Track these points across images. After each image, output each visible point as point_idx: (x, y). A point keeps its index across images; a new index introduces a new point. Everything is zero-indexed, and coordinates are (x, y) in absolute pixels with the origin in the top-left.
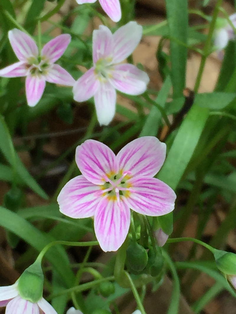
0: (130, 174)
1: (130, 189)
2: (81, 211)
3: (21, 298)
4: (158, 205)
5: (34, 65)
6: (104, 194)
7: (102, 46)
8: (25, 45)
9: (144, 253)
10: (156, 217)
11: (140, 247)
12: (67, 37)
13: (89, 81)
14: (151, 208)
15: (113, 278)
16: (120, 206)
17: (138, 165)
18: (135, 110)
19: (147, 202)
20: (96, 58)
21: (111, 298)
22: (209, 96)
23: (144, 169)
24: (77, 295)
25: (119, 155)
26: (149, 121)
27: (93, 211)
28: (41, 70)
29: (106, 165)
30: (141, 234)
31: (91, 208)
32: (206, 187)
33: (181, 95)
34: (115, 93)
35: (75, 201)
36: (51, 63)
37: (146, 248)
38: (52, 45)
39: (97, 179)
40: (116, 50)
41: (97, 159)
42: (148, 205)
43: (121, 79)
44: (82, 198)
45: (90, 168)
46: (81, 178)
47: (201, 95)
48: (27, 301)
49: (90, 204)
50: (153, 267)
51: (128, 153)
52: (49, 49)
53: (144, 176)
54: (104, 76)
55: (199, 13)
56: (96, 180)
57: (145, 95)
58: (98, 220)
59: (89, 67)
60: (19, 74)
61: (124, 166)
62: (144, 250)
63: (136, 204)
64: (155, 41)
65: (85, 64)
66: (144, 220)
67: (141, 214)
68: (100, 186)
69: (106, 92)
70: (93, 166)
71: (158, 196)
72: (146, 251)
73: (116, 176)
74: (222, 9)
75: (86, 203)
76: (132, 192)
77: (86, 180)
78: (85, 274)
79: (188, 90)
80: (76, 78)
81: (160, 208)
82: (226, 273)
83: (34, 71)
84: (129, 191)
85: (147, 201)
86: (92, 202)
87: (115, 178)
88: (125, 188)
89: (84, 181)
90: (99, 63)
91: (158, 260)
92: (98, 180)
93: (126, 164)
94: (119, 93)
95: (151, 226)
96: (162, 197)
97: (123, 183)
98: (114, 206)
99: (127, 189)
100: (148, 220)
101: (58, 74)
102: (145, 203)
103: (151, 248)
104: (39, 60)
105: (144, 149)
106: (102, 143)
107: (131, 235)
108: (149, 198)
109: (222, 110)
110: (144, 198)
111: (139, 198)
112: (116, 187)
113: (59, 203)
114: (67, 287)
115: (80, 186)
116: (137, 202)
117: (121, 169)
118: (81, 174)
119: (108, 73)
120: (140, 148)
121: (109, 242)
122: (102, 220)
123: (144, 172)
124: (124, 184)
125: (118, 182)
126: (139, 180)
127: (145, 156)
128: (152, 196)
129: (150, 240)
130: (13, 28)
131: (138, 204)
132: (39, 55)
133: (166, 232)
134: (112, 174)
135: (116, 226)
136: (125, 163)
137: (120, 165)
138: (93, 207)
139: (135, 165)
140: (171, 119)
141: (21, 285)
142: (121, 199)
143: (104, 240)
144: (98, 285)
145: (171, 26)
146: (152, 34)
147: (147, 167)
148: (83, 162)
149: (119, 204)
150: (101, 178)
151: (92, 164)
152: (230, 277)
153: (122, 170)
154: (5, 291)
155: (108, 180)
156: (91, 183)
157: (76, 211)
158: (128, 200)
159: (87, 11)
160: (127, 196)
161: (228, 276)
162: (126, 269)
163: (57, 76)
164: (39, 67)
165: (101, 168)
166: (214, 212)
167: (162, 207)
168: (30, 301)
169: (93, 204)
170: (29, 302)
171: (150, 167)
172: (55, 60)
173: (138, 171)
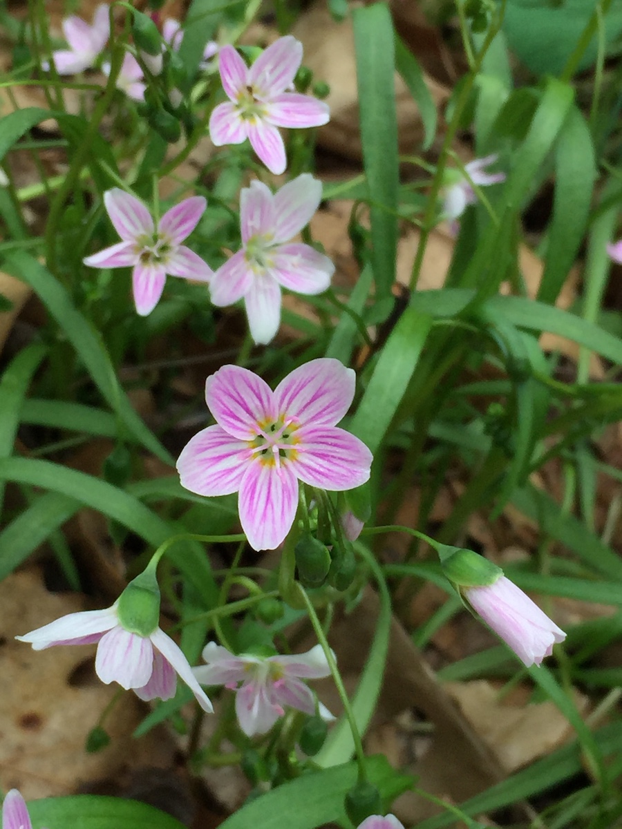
0: (297, 421)
1: (297, 447)
2: (217, 484)
3: (123, 629)
4: (343, 471)
5: (147, 248)
6: (255, 456)
7: (257, 214)
8: (133, 216)
9: (323, 553)
10: (342, 492)
11: (316, 542)
12: (202, 201)
13: (236, 273)
14: (332, 477)
15: (277, 593)
16: (280, 474)
17: (310, 406)
18: (315, 321)
19: (325, 468)
20: (247, 232)
21: (278, 626)
22: (434, 294)
23: (320, 413)
24: (223, 621)
25: (278, 391)
26: (337, 336)
27: (236, 485)
28: (157, 256)
29: (257, 406)
30: (319, 519)
31: (234, 479)
32: (431, 444)
33: (389, 294)
34: (278, 292)
35: (207, 468)
36: (175, 244)
37: (328, 544)
38: (176, 214)
39: (242, 430)
40: (280, 221)
41: (241, 397)
42: (327, 472)
43: (289, 268)
44: (217, 461)
45: (231, 412)
46: (216, 430)
47: (421, 294)
48: (133, 633)
49: (232, 472)
50: (340, 575)
51: (294, 387)
52: (170, 223)
53: (321, 424)
54: (261, 264)
55: (418, 161)
56: (241, 433)
57: (327, 295)
58: (244, 498)
59: (235, 249)
60: (123, 263)
61: (287, 408)
62: (323, 547)
63: (307, 470)
64: (347, 207)
65: (230, 244)
66: (323, 498)
67: (319, 489)
68: (249, 442)
69: (265, 291)
70: (236, 409)
71: (343, 457)
72: (327, 550)
73: (274, 426)
74: (452, 153)
75: (224, 471)
76: (300, 451)
77: (225, 432)
78: (235, 587)
79: (400, 285)
80: (214, 267)
81: (348, 477)
82: (458, 583)
83: (146, 257)
84: (295, 450)
85: (325, 466)
86: (235, 468)
87: (273, 428)
88: (289, 444)
89: (222, 435)
90: (252, 242)
91: (348, 563)
92: (245, 433)
93: (291, 406)
94: (285, 292)
95: (335, 508)
96: (350, 458)
97: (286, 436)
98: (271, 475)
99: (292, 447)
100: (330, 498)
101: (186, 262)
102: (322, 470)
103: (336, 544)
104: (155, 239)
105: (319, 380)
106: (249, 371)
107: (301, 523)
108: (329, 461)
109: (454, 318)
110: (320, 461)
111: (312, 460)
112: (274, 443)
113: (179, 472)
114: (206, 608)
115: (213, 443)
116: (308, 468)
117: (282, 414)
118: (216, 423)
119: (267, 258)
120: (313, 378)
121: (263, 534)
122: (252, 498)
123: (320, 418)
124: (287, 439)
125: (278, 435)
126: (312, 432)
127: (323, 390)
128: (333, 457)
129: (333, 531)
130: (112, 187)
131: (311, 470)
132: (156, 229)
133: (360, 516)
134: (267, 422)
135: (275, 507)
136: (289, 403)
137: (280, 406)
138: (236, 477)
139: (306, 407)
140: (372, 332)
141: (122, 608)
142: (282, 462)
143: (255, 532)
144: (256, 604)
145: (372, 183)
146: (341, 197)
147: (325, 410)
148: (219, 403)
149: (279, 471)
150: (249, 429)
151: (233, 406)
152: (464, 590)
153: (284, 415)
154: (95, 618)
155: (261, 432)
156: (232, 437)
157: (208, 484)
158: (294, 465)
159: (236, 160)
160: (293, 458)
161: (461, 588)
162: (297, 577)
163: (184, 266)
164: (154, 250)
165: (248, 411)
166: (447, 483)
167: (349, 474)
168: (137, 634)
169: (237, 472)
170: (135, 637)
171: (329, 410)
172: (182, 238)
173: (310, 417)
